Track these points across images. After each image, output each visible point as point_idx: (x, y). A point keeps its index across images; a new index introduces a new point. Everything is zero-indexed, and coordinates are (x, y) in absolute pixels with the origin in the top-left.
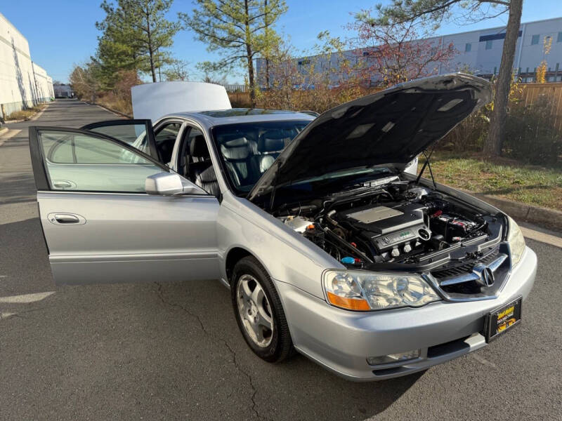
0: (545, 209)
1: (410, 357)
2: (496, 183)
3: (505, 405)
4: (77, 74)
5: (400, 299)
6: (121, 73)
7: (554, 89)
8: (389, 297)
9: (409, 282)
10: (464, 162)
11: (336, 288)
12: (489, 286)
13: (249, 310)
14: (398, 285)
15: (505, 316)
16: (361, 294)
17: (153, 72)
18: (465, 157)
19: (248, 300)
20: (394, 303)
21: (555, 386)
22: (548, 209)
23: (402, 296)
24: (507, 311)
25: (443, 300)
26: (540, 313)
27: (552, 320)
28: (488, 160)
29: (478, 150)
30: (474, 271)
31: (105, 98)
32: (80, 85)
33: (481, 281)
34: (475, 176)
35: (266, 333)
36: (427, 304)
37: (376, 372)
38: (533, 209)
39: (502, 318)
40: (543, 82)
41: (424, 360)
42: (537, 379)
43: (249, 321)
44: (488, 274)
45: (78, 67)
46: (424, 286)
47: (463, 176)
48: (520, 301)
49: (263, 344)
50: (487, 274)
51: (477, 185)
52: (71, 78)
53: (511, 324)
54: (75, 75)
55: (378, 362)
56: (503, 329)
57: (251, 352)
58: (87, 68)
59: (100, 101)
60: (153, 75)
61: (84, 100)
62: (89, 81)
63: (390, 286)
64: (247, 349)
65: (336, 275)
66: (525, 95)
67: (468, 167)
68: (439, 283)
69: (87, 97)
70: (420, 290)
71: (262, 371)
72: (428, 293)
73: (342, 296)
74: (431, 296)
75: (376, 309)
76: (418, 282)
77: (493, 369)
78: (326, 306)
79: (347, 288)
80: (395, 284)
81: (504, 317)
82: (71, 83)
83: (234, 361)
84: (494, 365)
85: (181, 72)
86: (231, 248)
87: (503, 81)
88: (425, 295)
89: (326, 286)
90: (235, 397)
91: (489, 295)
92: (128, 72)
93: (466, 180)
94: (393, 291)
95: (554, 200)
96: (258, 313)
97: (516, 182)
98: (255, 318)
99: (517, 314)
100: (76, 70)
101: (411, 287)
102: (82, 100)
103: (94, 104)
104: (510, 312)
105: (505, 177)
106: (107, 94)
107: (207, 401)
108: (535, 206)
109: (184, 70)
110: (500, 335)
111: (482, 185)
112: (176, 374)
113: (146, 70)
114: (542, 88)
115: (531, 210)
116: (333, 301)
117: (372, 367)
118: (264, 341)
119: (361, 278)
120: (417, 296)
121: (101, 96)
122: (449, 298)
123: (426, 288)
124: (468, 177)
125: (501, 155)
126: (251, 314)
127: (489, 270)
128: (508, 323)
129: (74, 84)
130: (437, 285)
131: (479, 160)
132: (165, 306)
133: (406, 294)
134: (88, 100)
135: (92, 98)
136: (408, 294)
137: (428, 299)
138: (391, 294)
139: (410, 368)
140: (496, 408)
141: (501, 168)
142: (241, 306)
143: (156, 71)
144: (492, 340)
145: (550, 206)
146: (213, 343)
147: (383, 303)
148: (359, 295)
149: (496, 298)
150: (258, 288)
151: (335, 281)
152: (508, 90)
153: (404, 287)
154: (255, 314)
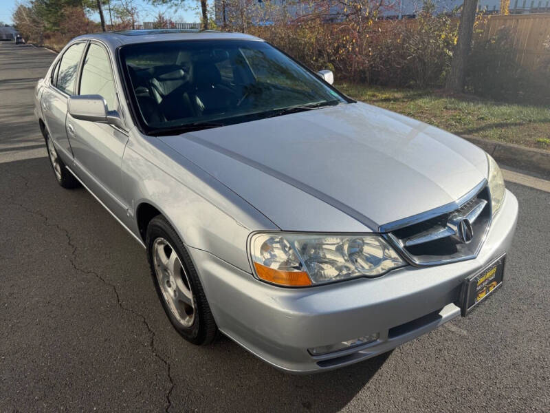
0: (512, 145)
1: (366, 341)
2: (460, 119)
3: (480, 386)
4: (21, 13)
5: (352, 267)
6: (65, 10)
7: (518, 21)
8: (339, 264)
9: (364, 243)
10: (427, 100)
11: (267, 256)
12: (467, 242)
13: (168, 282)
14: (350, 247)
15: (485, 280)
16: (301, 265)
17: (100, 9)
18: (428, 94)
19: (165, 269)
20: (345, 272)
21: (536, 357)
22: (516, 146)
23: (354, 262)
24: (488, 275)
25: (409, 266)
26: (514, 264)
27: (527, 272)
28: (451, 96)
29: (440, 87)
30: (448, 224)
31: (53, 39)
32: (24, 25)
33: (457, 237)
34: (438, 113)
35: (188, 311)
36: (389, 272)
37: (321, 363)
38: (500, 145)
39: (482, 284)
40: (506, 14)
41: (385, 342)
42: (516, 348)
43: (169, 294)
44: (466, 228)
45: (22, 6)
46: (384, 248)
47: (426, 113)
48: (504, 259)
49: (186, 322)
50: (464, 227)
51: (441, 122)
52: (15, 18)
53: (492, 290)
54: (18, 15)
55: (325, 351)
56: (483, 296)
57: (175, 331)
58: (30, 6)
59: (47, 43)
60: (101, 13)
61: (31, 42)
62: (34, 21)
63: (339, 249)
64: (170, 327)
65: (267, 238)
66: (488, 27)
67: (431, 104)
68: (404, 242)
69: (34, 40)
70: (379, 253)
71: (184, 355)
72: (389, 257)
73: (274, 266)
74: (394, 260)
75: (320, 283)
76: (377, 243)
77: (463, 337)
78: (253, 281)
79: (281, 256)
80: (346, 247)
81: (484, 282)
82: (14, 23)
83: (152, 344)
84: (465, 333)
85: (130, 8)
86: (140, 203)
87: (469, 10)
88: (385, 259)
89: (253, 253)
90: (146, 395)
91: (466, 254)
92: (74, 9)
93: (430, 117)
94: (343, 255)
95: (520, 135)
96: (177, 286)
97: (481, 118)
98: (175, 291)
99: (499, 276)
100: (19, 8)
101: (367, 249)
102: (29, 42)
103: (41, 46)
104: (491, 274)
105: (469, 113)
106: (54, 35)
107: (107, 403)
108: (502, 142)
109: (133, 5)
110: (479, 304)
111: (446, 122)
112: (74, 367)
113: (93, 7)
114: (506, 20)
115: (497, 147)
116: (262, 275)
117: (315, 358)
118: (188, 318)
119: (299, 242)
120: (375, 261)
121: (48, 37)
122: (417, 262)
123: (386, 251)
124: (431, 114)
125: (463, 91)
126: (170, 286)
127: (466, 221)
128: (488, 289)
129: (18, 24)
130: (401, 244)
131: (441, 97)
132: (77, 273)
133: (359, 260)
134: (35, 43)
135: (39, 40)
136: (363, 259)
137: (389, 264)
138: (341, 260)
139: (367, 353)
140: (470, 390)
141: (464, 105)
142: (160, 276)
143: (104, 8)
144: (470, 312)
145: (517, 142)
146: (129, 321)
147: (330, 272)
148: (297, 265)
149: (474, 258)
150: (174, 255)
151: (265, 247)
152: (473, 21)
153: (358, 250)
154: (174, 286)
